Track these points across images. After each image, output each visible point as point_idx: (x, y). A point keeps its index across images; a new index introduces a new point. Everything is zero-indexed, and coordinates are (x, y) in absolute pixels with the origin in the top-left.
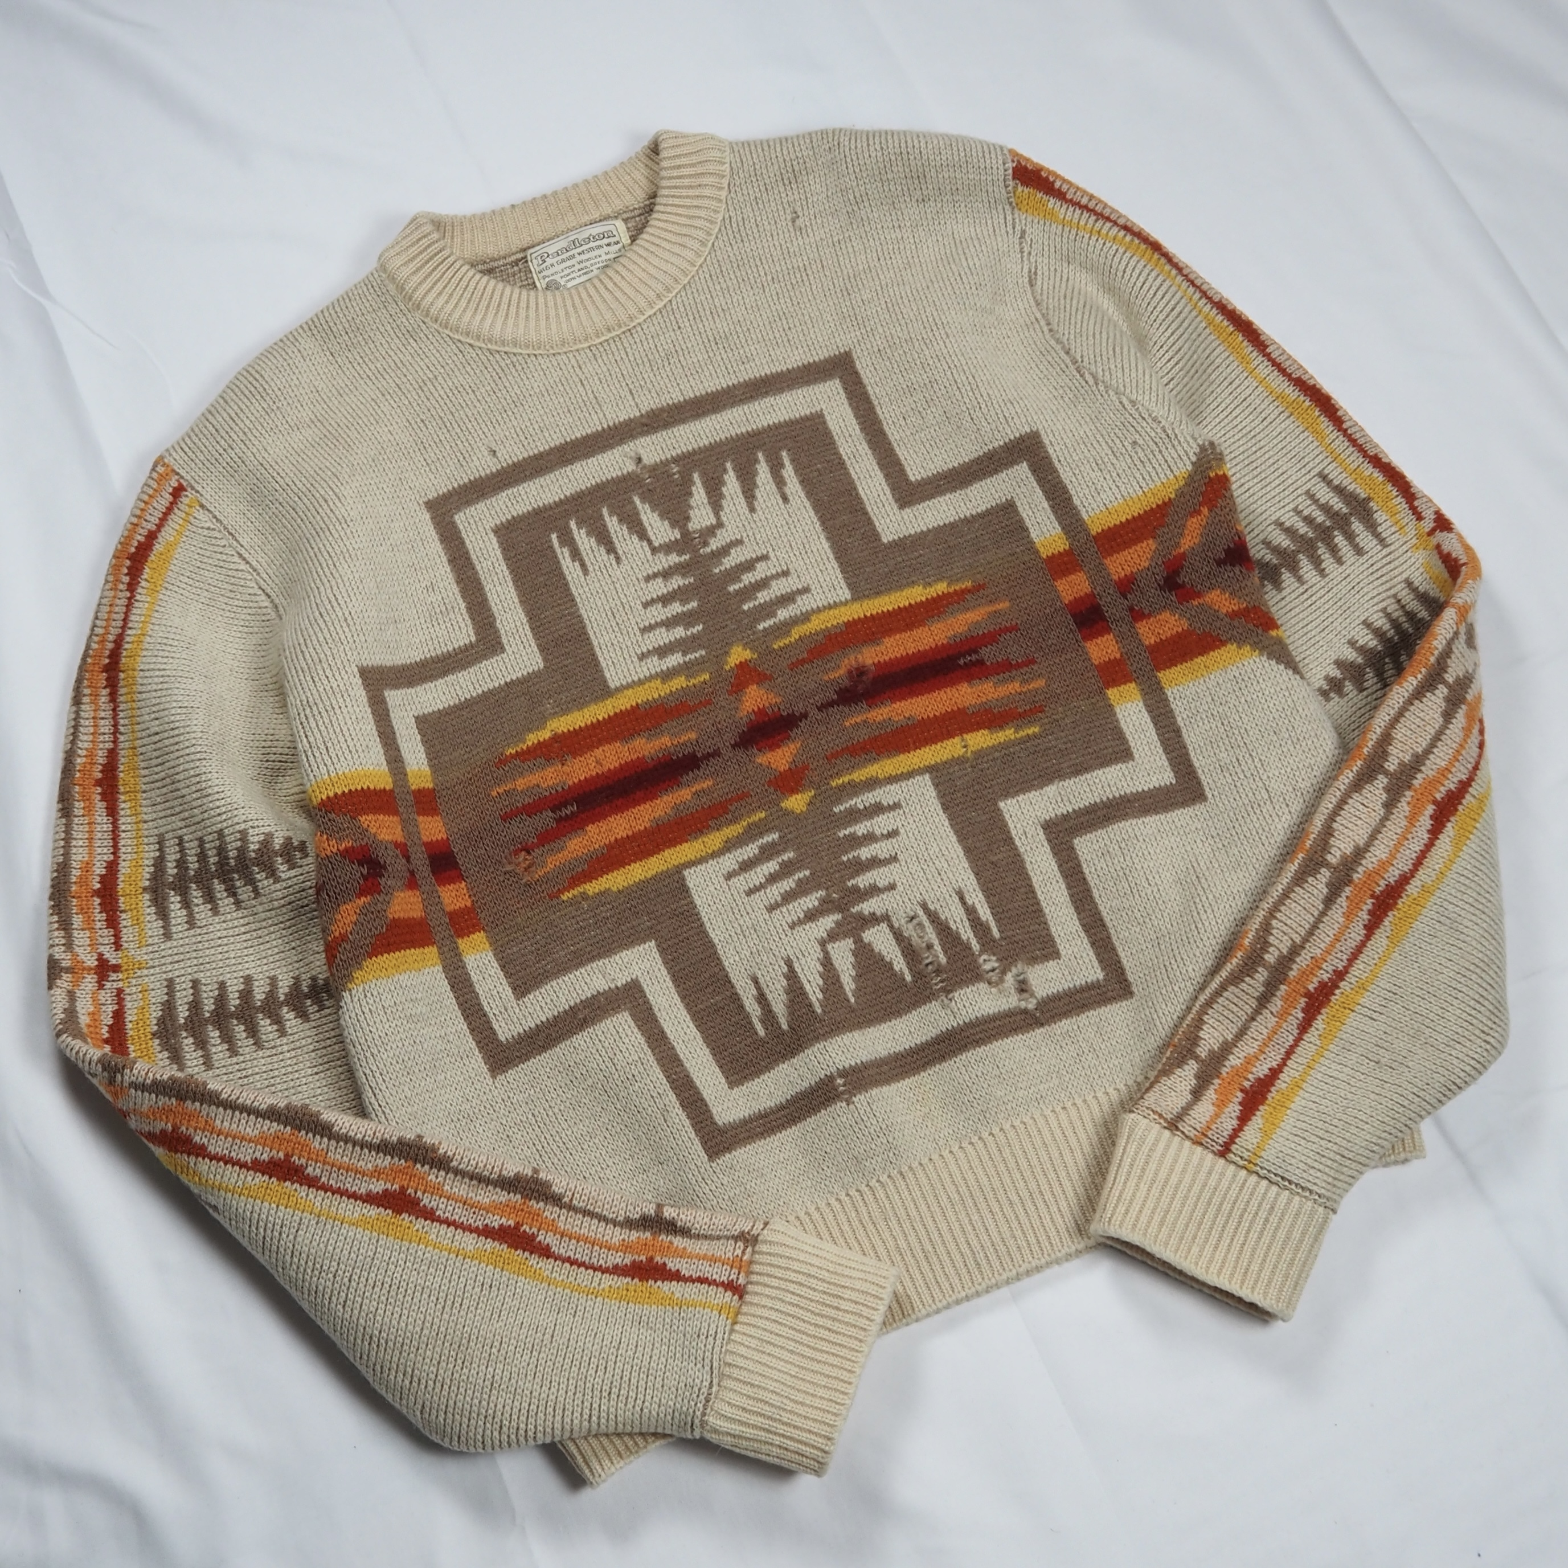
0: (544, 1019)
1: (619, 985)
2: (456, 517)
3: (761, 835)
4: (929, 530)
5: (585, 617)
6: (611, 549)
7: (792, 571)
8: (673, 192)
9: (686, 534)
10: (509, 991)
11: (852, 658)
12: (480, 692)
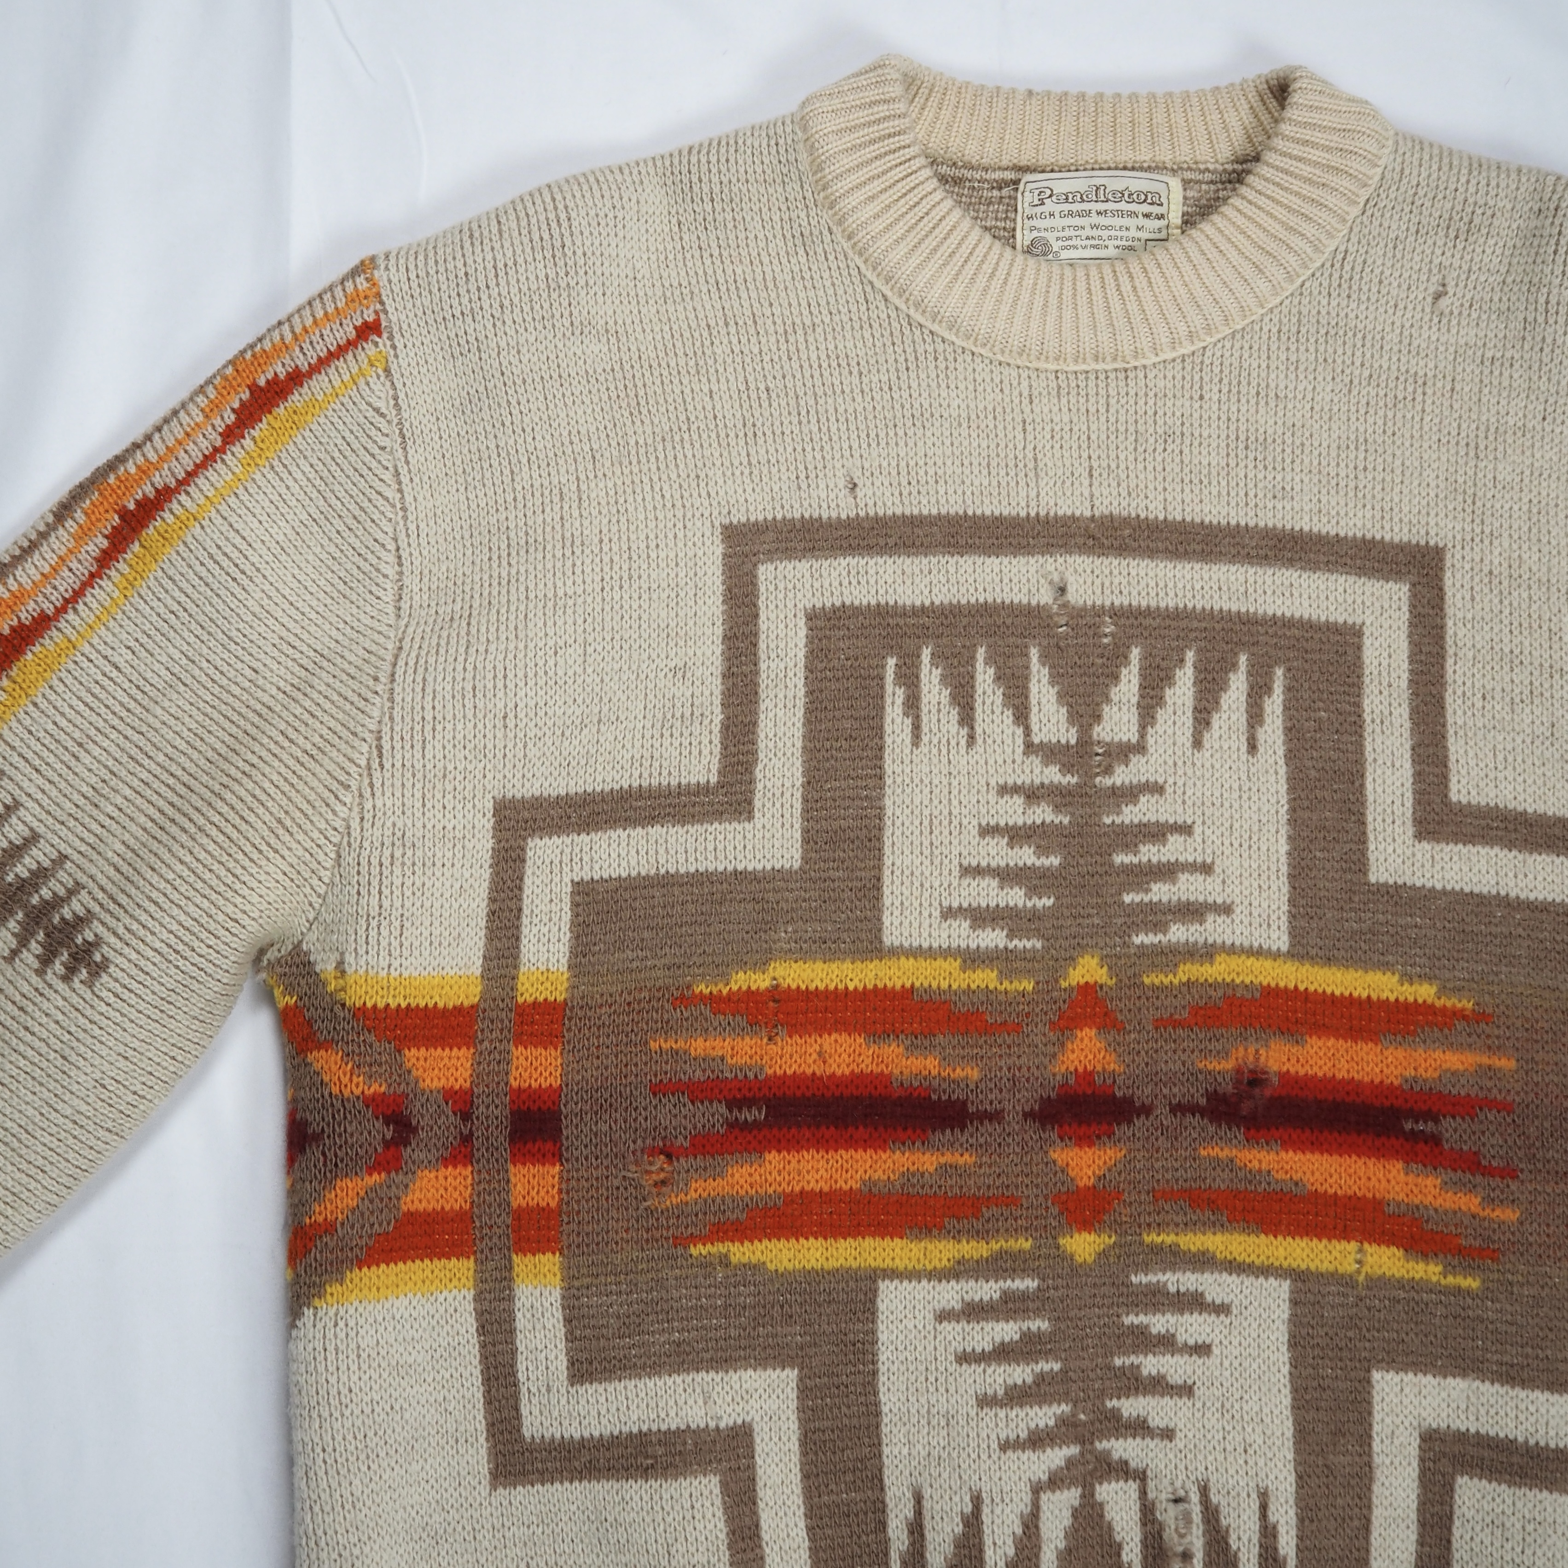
0: (596, 1434)
1: (722, 1425)
2: (761, 569)
3: (1012, 1272)
4: (1444, 892)
5: (889, 812)
6: (967, 718)
7: (1218, 870)
8: (1279, 177)
9: (1085, 741)
10: (562, 1363)
11: (1251, 1050)
12: (692, 870)
